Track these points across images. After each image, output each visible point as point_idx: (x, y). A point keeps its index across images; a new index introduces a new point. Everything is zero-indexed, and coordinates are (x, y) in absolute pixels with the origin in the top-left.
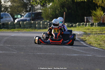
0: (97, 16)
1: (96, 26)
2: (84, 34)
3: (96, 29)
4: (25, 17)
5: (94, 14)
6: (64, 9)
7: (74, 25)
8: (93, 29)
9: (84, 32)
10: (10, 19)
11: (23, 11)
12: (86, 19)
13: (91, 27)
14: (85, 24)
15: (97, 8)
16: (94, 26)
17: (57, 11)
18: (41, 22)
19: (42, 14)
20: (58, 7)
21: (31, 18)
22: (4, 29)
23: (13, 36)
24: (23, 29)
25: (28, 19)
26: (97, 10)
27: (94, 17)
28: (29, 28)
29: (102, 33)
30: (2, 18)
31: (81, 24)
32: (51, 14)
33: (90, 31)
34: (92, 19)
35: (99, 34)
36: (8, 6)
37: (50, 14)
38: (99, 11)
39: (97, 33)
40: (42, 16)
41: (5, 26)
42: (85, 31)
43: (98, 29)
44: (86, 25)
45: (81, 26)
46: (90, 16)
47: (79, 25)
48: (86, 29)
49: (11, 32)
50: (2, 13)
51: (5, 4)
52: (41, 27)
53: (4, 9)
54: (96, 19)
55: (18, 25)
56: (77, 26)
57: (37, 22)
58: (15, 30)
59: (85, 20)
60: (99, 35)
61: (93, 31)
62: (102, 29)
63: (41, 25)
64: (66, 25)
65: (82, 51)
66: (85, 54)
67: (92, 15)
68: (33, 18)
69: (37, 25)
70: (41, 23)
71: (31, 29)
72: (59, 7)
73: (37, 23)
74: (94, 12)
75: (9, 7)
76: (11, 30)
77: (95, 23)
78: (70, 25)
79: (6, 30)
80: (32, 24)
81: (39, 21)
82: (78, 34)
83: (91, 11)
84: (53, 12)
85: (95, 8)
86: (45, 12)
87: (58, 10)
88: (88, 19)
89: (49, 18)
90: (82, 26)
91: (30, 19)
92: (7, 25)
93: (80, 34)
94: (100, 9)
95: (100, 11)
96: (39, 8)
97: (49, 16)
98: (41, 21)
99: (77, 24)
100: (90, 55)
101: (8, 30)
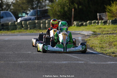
0: (113, 12)
1: (109, 23)
2: (93, 35)
3: (109, 27)
4: (29, 16)
5: (109, 9)
6: (74, 5)
7: (84, 23)
8: (105, 28)
9: (93, 32)
10: (12, 19)
11: (29, 9)
12: (99, 15)
13: (104, 25)
14: (97, 21)
15: (112, 3)
16: (107, 24)
17: (66, 8)
18: (47, 21)
19: (48, 11)
20: (66, 3)
21: (36, 16)
22: (3, 31)
23: (6, 40)
24: (25, 30)
25: (33, 17)
26: (112, 5)
27: (109, 13)
28: (33, 29)
29: (113, 33)
30: (2, 17)
31: (93, 23)
32: (59, 12)
33: (100, 30)
34: (106, 16)
35: (110, 33)
36: (11, 3)
37: (57, 12)
38: (114, 6)
39: (108, 33)
40: (48, 14)
41: (5, 27)
42: (95, 30)
43: (111, 28)
44: (98, 23)
45: (92, 24)
46: (104, 12)
47: (90, 23)
48: (97, 28)
49: (11, 34)
50: (2, 12)
51: (6, 1)
52: (47, 26)
53: (6, 6)
54: (111, 15)
55: (19, 25)
56: (88, 25)
57: (41, 21)
58: (16, 31)
59: (98, 17)
60: (109, 35)
61: (104, 30)
62: (115, 27)
63: (47, 25)
64: (75, 24)
65: (76, 57)
66: (78, 60)
67: (107, 11)
68: (38, 16)
69: (41, 25)
70: (47, 23)
71: (35, 29)
72: (68, 3)
73: (41, 23)
74: (109, 7)
75: (12, 5)
76: (11, 32)
77: (108, 21)
78: (80, 23)
79: (6, 31)
80: (35, 24)
81: (44, 20)
82: (86, 34)
83: (106, 6)
84: (61, 8)
85: (110, 2)
86: (52, 9)
87: (67, 6)
88: (102, 16)
89: (57, 16)
90: (94, 24)
91: (35, 18)
92: (6, 26)
93: (88, 34)
94: (116, 3)
95: (116, 6)
96: (47, 4)
97: (56, 14)
98: (47, 19)
99: (88, 22)
100: (82, 62)
101: (8, 32)
